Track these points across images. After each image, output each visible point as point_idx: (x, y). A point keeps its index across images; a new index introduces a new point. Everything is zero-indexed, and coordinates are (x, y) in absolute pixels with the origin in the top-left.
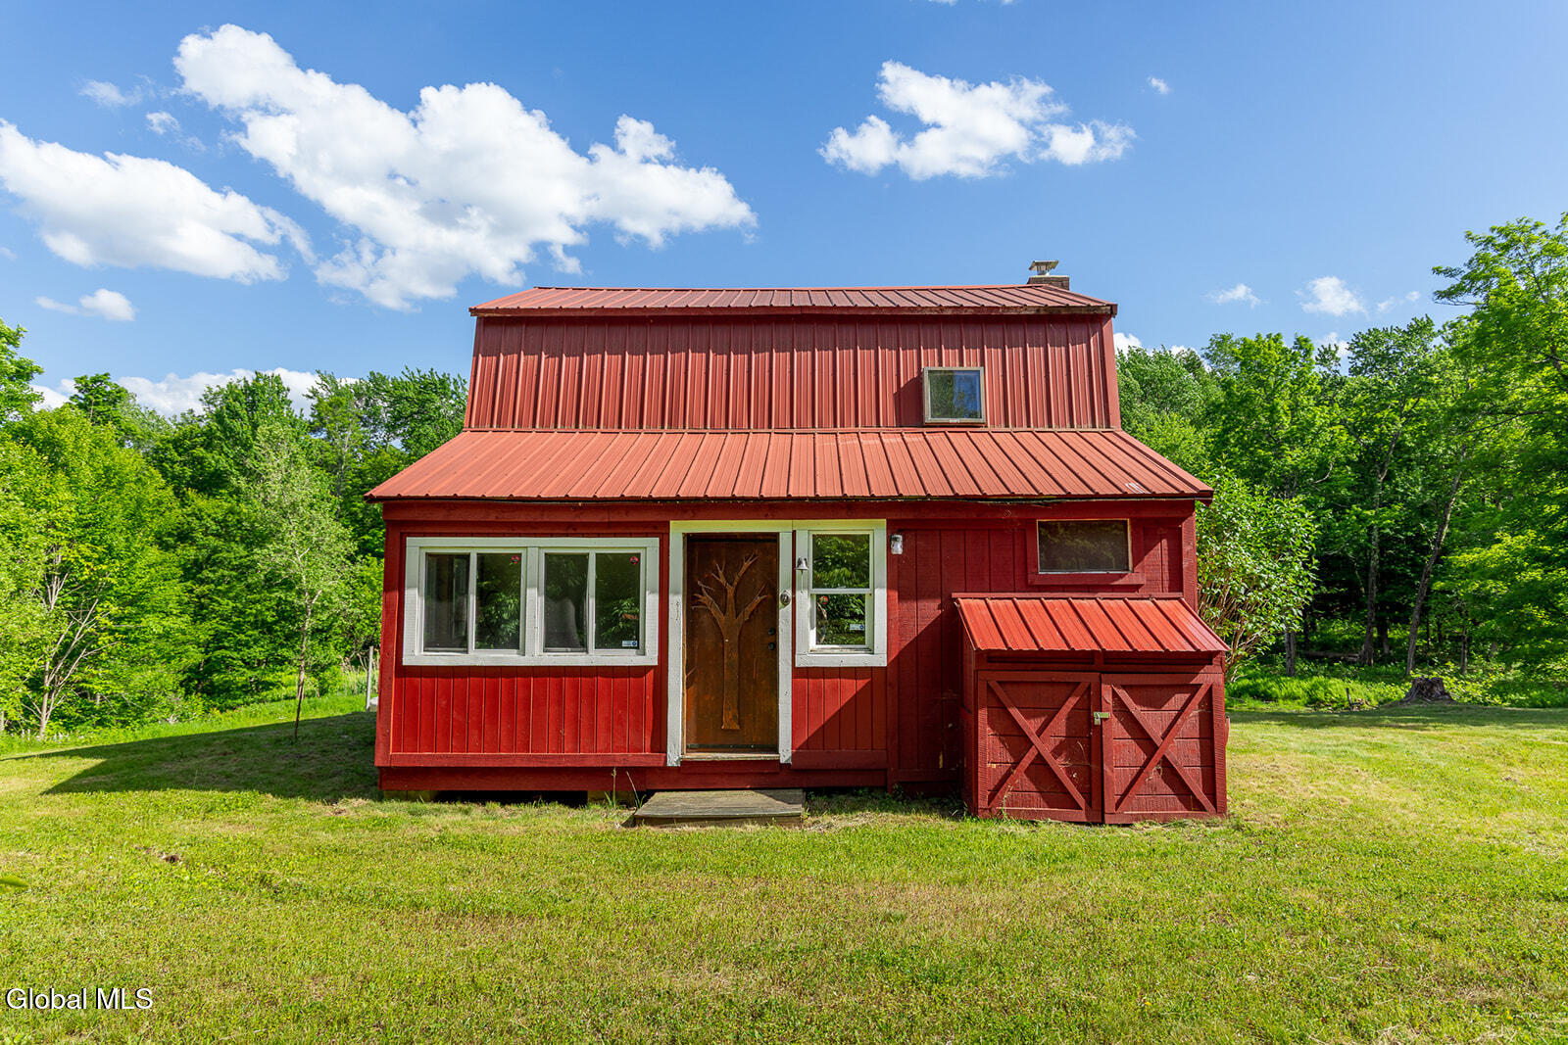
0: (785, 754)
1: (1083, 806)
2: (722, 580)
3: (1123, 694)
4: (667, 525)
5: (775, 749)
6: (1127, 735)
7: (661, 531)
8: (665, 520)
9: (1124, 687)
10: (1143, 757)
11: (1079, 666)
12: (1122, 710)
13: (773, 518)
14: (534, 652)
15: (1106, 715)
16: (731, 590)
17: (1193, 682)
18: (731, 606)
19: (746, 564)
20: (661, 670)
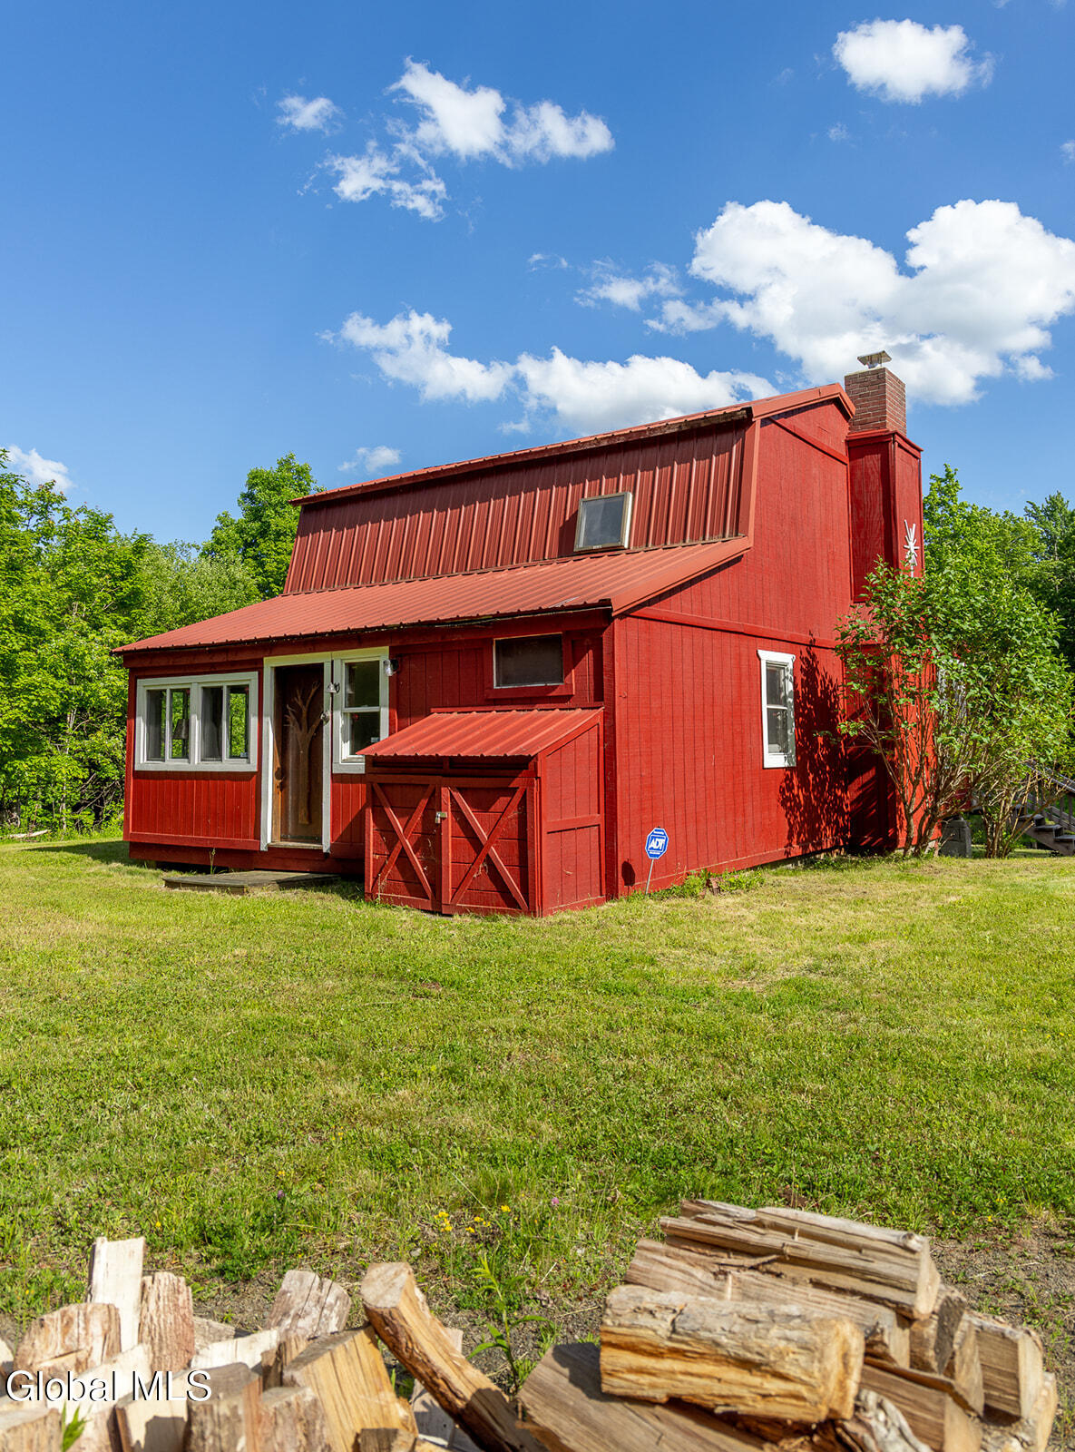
0: (326, 845)
1: (430, 896)
2: (300, 703)
3: (458, 797)
4: (262, 660)
5: (319, 841)
6: (462, 835)
7: (257, 666)
8: (258, 657)
9: (460, 790)
10: (474, 854)
11: (429, 770)
12: (457, 810)
13: (315, 651)
14: (196, 762)
15: (445, 814)
16: (305, 710)
17: (511, 786)
18: (304, 723)
19: (313, 690)
20: (258, 775)
